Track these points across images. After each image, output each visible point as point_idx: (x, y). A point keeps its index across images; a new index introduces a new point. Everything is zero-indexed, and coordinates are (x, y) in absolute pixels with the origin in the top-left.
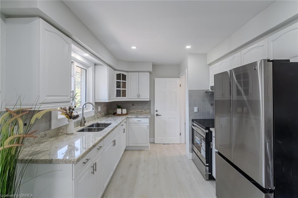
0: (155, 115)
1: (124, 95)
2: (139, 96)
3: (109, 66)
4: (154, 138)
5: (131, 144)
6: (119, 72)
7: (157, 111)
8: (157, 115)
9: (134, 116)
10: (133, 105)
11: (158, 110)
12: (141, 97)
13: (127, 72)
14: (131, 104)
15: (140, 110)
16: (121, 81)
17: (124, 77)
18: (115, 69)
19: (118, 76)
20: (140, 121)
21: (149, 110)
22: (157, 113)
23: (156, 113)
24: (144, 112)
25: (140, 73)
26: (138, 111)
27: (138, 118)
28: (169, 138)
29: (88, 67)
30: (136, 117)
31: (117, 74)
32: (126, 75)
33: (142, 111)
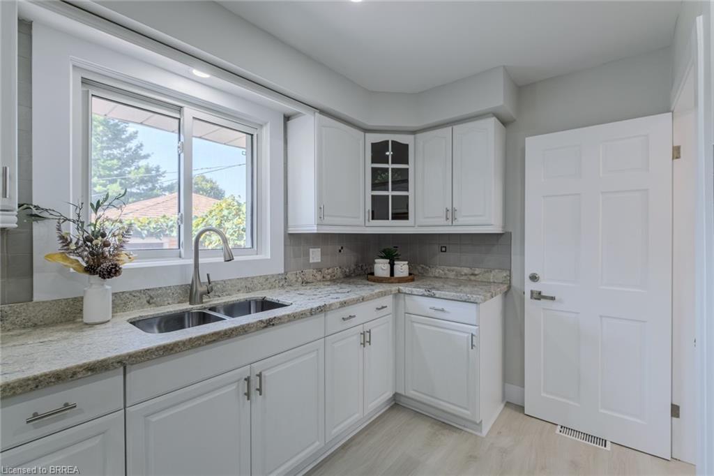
0: (528, 295)
1: (402, 215)
2: (451, 214)
3: (323, 112)
4: (524, 387)
5: (412, 392)
6: (379, 138)
7: (534, 278)
8: (538, 296)
9: (421, 291)
10: (444, 250)
11: (539, 274)
12: (460, 220)
13: (414, 132)
14: (437, 248)
15: (466, 270)
16: (390, 166)
17: (401, 153)
18: (366, 127)
19: (378, 152)
20: (442, 310)
21: (502, 269)
22: (535, 287)
23: (529, 286)
24: (479, 278)
25: (455, 127)
26: (458, 274)
27: (433, 296)
28: (602, 411)
29: (261, 126)
30: (426, 293)
31: (373, 144)
32: (407, 146)
33: (475, 275)
